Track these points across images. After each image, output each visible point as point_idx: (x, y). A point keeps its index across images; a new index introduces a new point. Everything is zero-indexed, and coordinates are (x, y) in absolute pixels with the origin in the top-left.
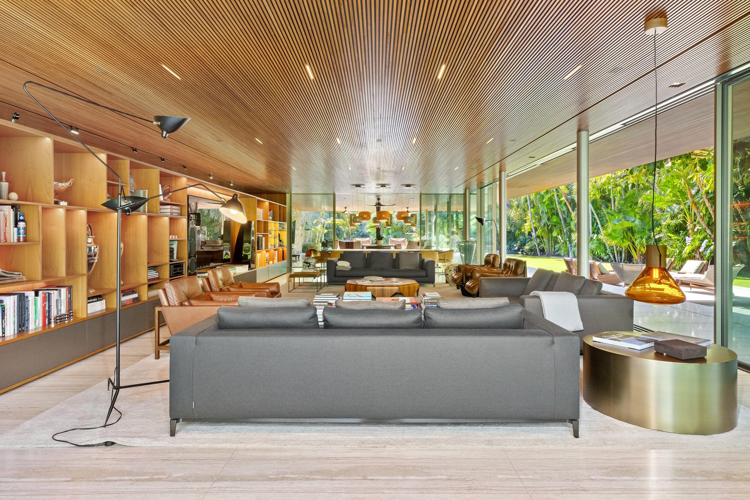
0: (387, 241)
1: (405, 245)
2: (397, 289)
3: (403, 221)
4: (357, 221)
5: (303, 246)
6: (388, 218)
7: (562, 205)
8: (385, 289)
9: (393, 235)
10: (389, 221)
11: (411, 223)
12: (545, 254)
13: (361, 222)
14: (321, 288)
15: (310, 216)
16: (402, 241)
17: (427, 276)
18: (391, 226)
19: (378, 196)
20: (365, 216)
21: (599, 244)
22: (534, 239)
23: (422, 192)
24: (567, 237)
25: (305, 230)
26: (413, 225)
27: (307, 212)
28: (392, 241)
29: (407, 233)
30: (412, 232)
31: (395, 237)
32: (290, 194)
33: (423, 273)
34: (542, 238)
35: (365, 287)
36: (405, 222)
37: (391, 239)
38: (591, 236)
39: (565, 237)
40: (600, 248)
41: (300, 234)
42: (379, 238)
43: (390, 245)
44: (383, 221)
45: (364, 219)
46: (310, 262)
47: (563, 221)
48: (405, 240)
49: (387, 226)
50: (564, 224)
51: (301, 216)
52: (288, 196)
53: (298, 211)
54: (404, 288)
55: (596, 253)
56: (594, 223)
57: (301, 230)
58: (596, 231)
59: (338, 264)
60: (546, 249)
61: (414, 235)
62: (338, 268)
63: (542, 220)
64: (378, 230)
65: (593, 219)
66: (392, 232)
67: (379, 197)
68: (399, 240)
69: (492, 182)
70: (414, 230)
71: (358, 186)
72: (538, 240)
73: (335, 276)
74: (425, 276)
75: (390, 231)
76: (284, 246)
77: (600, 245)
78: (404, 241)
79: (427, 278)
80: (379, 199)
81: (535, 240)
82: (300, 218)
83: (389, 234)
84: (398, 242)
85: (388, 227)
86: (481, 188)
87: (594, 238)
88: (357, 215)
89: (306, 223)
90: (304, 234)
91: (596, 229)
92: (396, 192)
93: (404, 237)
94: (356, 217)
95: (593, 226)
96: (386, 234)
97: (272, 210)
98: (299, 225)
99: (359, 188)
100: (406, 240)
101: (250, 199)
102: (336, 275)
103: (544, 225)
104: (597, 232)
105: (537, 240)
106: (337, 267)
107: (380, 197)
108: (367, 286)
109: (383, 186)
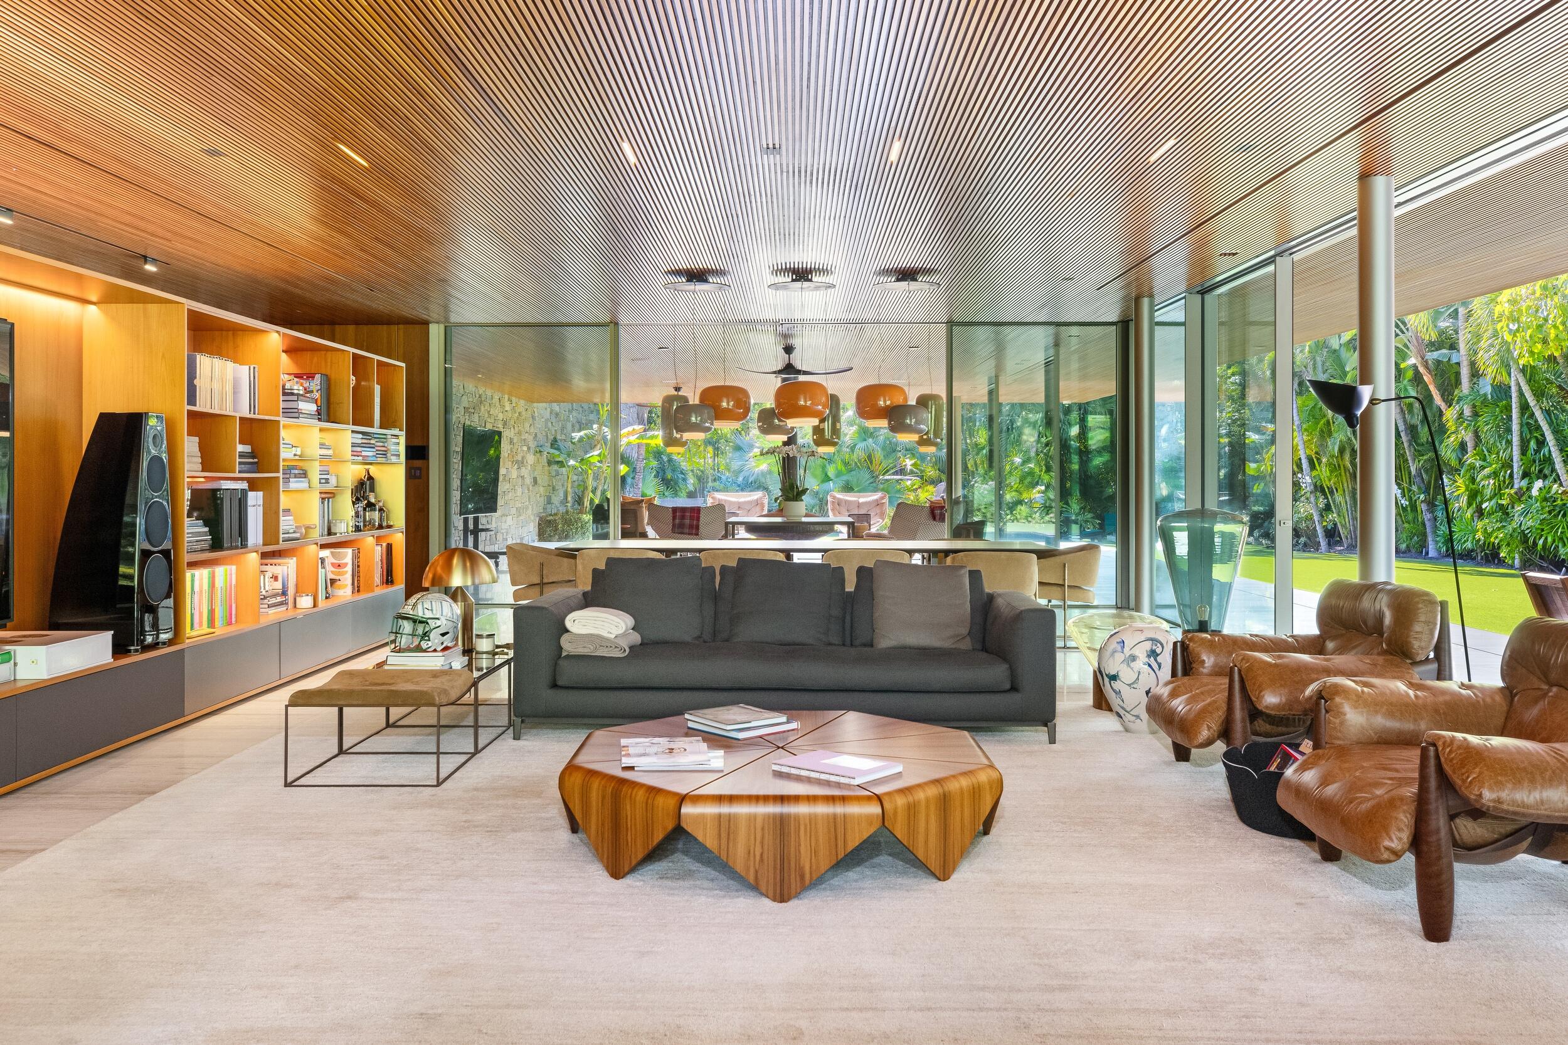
0: (822, 504)
1: (882, 515)
2: (869, 818)
3: (883, 423)
4: (688, 422)
5: (541, 519)
6: (822, 413)
7: (1405, 382)
8: (797, 818)
9: (841, 482)
10: (826, 426)
11: (919, 431)
12: (1340, 543)
13: (709, 429)
14: (477, 751)
15: (568, 420)
16: (874, 501)
17: (1014, 689)
18: (834, 444)
19: (785, 336)
20: (724, 404)
21: (1550, 512)
22: (1308, 495)
23: (957, 317)
24: (1419, 488)
25: (550, 463)
26: (929, 439)
27: (556, 407)
28: (839, 503)
29: (887, 477)
30: (902, 471)
31: (848, 488)
32: (442, 327)
33: (995, 673)
34: (1332, 493)
35: (672, 802)
36: (893, 429)
37: (834, 497)
38: (1516, 486)
39: (1414, 488)
40: (1552, 528)
41: (528, 481)
42: (792, 491)
43: (831, 518)
44: (804, 427)
45: (721, 415)
46: (428, 614)
47: (1407, 434)
48: (882, 498)
49: (818, 443)
50: (1410, 445)
51: (533, 418)
52: (436, 332)
53: (522, 402)
54: (912, 810)
55: (1541, 542)
56: (1528, 442)
57: (534, 467)
58: (1535, 469)
59: (568, 623)
60: (1344, 526)
61: (909, 483)
62: (568, 645)
63: (1335, 435)
64: (788, 465)
65: (1525, 429)
66: (839, 474)
67: (791, 341)
68: (862, 500)
69: (1272, 253)
70: (909, 467)
71: (697, 276)
72: (1322, 502)
73: (554, 685)
74: (1008, 686)
75: (831, 471)
76: (389, 527)
77: (1556, 516)
78: (878, 504)
79: (1015, 697)
80: (788, 350)
81: (1312, 499)
82: (527, 425)
83: (827, 479)
84: (859, 505)
85: (822, 450)
86: (1203, 292)
87: (1535, 492)
88: (694, 400)
89: (554, 443)
90: (543, 480)
91: (1534, 461)
92: (852, 316)
93: (876, 490)
94: (686, 408)
95: (1524, 452)
96: (820, 481)
97: (318, 377)
98: (525, 448)
99: (701, 287)
100: (886, 500)
101: (153, 308)
102: (560, 683)
103: (1342, 451)
104: (1540, 471)
105: (1317, 498)
106: (564, 641)
107: (796, 342)
108: (683, 799)
109: (801, 274)
